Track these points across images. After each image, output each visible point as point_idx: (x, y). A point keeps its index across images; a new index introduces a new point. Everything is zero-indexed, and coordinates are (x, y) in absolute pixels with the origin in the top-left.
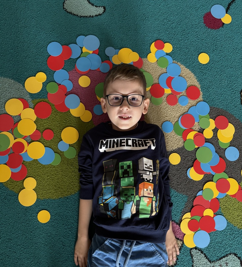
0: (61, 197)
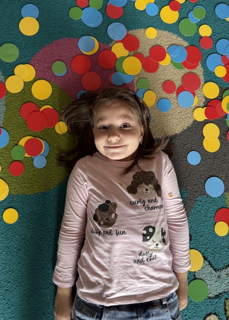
0: (38, 193)
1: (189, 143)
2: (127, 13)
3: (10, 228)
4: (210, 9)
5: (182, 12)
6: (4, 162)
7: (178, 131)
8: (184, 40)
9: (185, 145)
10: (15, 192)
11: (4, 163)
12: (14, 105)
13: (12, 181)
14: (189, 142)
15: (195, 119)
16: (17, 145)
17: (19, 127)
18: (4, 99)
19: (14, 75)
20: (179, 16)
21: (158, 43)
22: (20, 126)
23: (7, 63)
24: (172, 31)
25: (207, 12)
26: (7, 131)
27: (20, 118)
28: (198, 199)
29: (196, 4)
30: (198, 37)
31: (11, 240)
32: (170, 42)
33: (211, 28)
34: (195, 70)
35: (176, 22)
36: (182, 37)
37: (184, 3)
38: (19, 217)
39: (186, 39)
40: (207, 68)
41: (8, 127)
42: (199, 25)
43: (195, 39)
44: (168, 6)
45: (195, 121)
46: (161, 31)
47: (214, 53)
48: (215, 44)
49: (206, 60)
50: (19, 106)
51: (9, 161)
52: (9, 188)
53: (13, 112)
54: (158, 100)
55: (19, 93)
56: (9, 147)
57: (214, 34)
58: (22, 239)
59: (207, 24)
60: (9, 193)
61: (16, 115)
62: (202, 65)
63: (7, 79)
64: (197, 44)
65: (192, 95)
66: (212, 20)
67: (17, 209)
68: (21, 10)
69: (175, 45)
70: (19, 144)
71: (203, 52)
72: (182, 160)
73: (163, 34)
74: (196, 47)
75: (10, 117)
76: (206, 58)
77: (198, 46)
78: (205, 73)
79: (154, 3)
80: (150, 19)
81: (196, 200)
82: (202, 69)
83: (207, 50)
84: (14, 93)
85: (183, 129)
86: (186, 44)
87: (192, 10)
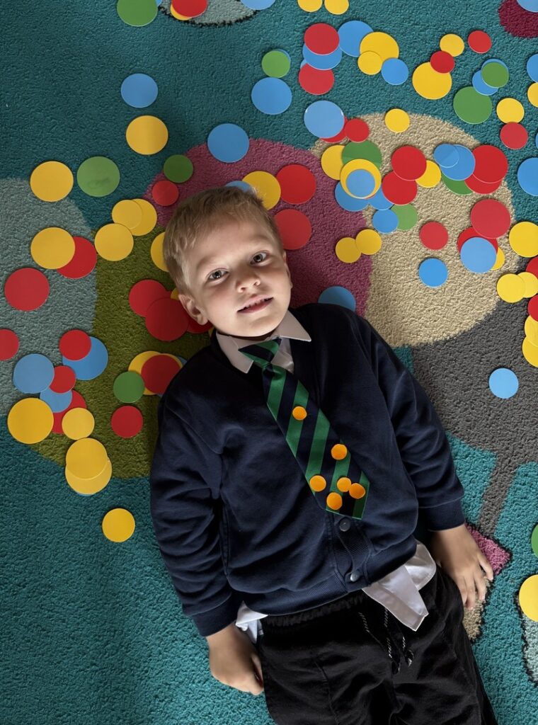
1: (492, 350)
2: (344, 82)
3: (118, 551)
4: (517, 65)
5: (459, 74)
6: (100, 410)
7: (467, 325)
8: (466, 133)
9: (483, 355)
10: (127, 473)
11: (100, 412)
12: (115, 286)
13: (117, 450)
14: (492, 348)
15: (501, 299)
16: (126, 370)
17: (128, 332)
18: (93, 275)
19: (113, 222)
20: (453, 83)
21: (412, 140)
22: (131, 329)
23: (95, 199)
24: (440, 115)
25: (510, 71)
26: (103, 342)
27: (128, 313)
28: (520, 470)
29: (487, 55)
30: (495, 125)
31: (122, 577)
32: (437, 138)
33: (522, 104)
34: (494, 194)
35: (448, 96)
36: (463, 125)
37: (462, 55)
38: (137, 527)
39: (470, 129)
40: (520, 188)
41: (105, 333)
42: (497, 99)
43: (490, 128)
44: (428, 64)
45: (501, 302)
46: (416, 117)
47: (532, 157)
48: (532, 137)
49: (516, 173)
50: (127, 289)
51: (111, 405)
52: (112, 464)
53: (113, 302)
54: (420, 260)
55: (125, 260)
56: (109, 376)
57: (529, 116)
58: (146, 576)
59: (512, 97)
60: (113, 475)
61: (121, 308)
62: (509, 183)
63: (97, 231)
64: (494, 139)
65: (491, 246)
66: (522, 87)
67: (132, 509)
68: (120, 87)
69: (447, 143)
70: (130, 368)
71: (509, 155)
72: (479, 387)
73: (422, 122)
74: (493, 145)
75: (108, 311)
76: (516, 167)
77: (497, 143)
78: (517, 200)
79: (399, 58)
80: (391, 92)
81: (515, 473)
82: (510, 191)
83: (517, 150)
84: (114, 262)
85: (477, 320)
86: (472, 141)
87: (480, 69)
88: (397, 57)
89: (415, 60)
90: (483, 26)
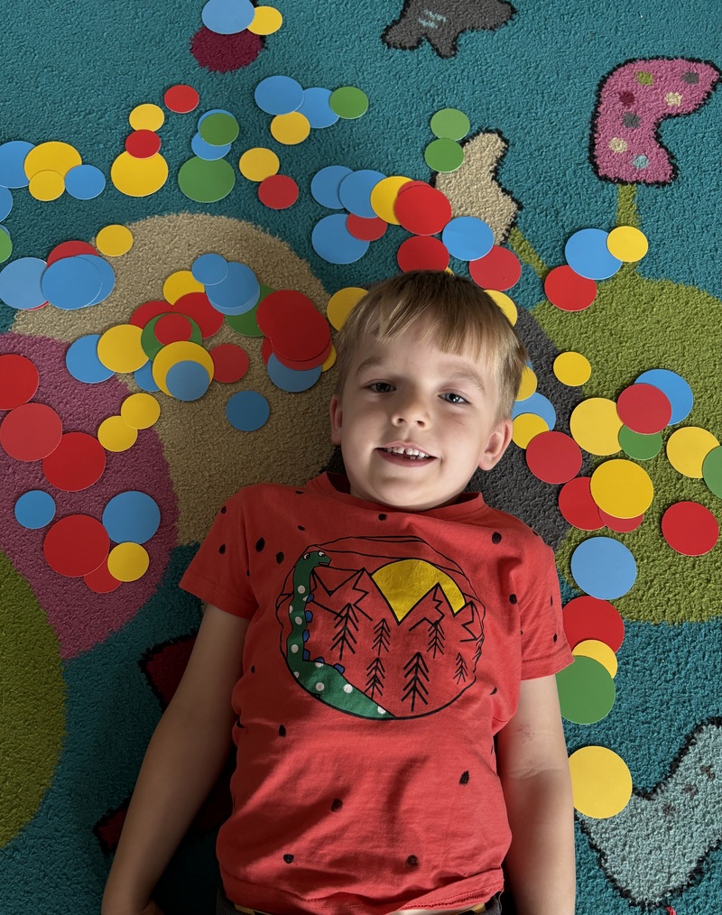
2: (22, 224)
4: (243, 105)
5: (172, 149)
8: (214, 215)
20: (169, 163)
24: (169, 210)
25: (238, 117)
30: (246, 189)
35: (169, 181)
36: (204, 208)
37: (165, 124)
39: (217, 209)
42: (234, 158)
43: (242, 197)
44: (126, 153)
46: (138, 225)
48: (304, 183)
57: (286, 160)
59: (254, 147)
66: (261, 129)
73: (149, 228)
77: (260, 211)
79: (83, 164)
80: (91, 210)
82: (304, 261)
87: (197, 131)
88: (81, 163)
89: (107, 157)
90: (177, 78)
